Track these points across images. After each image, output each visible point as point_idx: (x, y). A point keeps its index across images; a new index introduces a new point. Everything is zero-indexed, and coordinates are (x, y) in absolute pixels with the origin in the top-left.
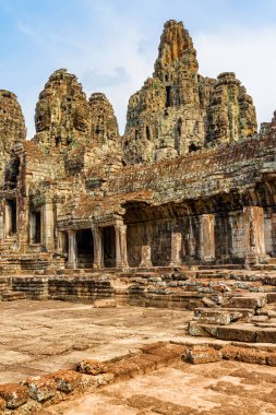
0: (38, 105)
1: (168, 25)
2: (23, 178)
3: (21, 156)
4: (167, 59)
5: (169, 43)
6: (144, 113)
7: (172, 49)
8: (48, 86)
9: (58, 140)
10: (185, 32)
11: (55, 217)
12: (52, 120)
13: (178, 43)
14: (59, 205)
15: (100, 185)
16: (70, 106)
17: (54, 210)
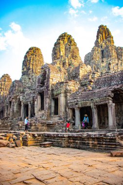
0: (54, 48)
1: (100, 27)
2: (48, 81)
3: (47, 70)
4: (101, 40)
5: (101, 34)
6: (92, 61)
7: (103, 36)
8: (59, 39)
9: (64, 64)
10: (107, 30)
11: (66, 101)
12: (61, 55)
13: (105, 34)
14: (68, 94)
15: (90, 84)
16: (70, 48)
17: (66, 97)
